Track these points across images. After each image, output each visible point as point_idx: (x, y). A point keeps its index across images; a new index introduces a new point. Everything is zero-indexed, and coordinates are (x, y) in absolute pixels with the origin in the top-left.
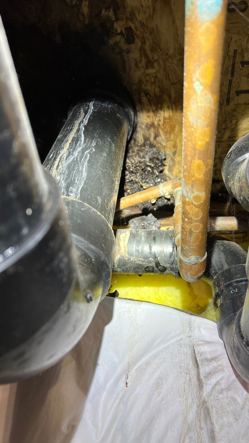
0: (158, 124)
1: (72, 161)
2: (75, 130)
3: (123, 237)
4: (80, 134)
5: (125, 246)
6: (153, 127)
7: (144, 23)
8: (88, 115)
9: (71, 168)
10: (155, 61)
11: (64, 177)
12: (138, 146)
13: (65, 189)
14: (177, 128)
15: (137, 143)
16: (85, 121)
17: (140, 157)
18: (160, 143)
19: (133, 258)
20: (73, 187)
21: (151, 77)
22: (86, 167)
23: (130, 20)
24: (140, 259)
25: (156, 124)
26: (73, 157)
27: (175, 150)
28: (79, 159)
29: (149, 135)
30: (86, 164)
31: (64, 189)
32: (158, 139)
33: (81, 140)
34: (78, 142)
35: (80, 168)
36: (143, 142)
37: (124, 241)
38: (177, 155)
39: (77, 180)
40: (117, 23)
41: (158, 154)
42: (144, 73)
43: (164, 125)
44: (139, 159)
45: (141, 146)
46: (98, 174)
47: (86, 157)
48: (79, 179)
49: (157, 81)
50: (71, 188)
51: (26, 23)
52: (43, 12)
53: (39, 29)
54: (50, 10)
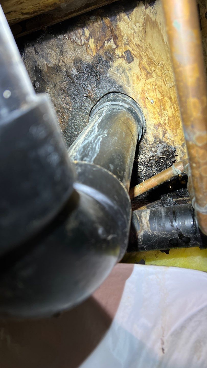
0: (164, 123)
2: (91, 127)
3: (144, 215)
4: (94, 128)
5: (147, 222)
6: (160, 126)
7: (139, 45)
8: (101, 118)
9: (86, 147)
10: (152, 72)
11: (80, 153)
12: (149, 144)
15: (148, 142)
16: (99, 121)
17: (152, 152)
18: (169, 139)
19: (157, 232)
20: (87, 158)
21: (152, 85)
22: (99, 146)
23: (128, 44)
24: (163, 232)
25: (162, 123)
26: (87, 141)
27: (183, 142)
28: (93, 141)
29: (158, 133)
30: (99, 143)
32: (166, 135)
33: (95, 131)
34: (92, 132)
35: (94, 146)
36: (154, 140)
37: (146, 218)
38: (185, 146)
39: (90, 154)
40: (118, 49)
41: (168, 147)
42: (146, 83)
43: (170, 123)
49: (157, 87)
50: (85, 158)
51: (50, 66)
52: (61, 54)
53: (60, 67)
54: (66, 51)
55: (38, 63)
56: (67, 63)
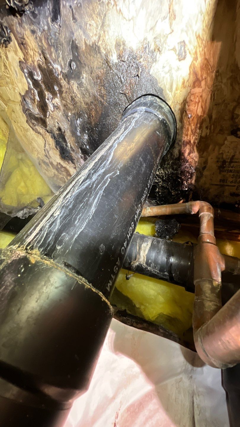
0: (194, 142)
1: (86, 188)
2: (107, 147)
3: (144, 247)
4: (110, 152)
5: (144, 256)
6: (189, 144)
8: (126, 132)
9: (80, 198)
10: (202, 80)
11: (64, 213)
12: (173, 159)
13: (54, 237)
14: (211, 147)
15: (172, 157)
16: (121, 138)
17: (173, 169)
18: (193, 158)
19: (150, 268)
20: (67, 233)
21: (196, 96)
22: (99, 198)
23: (186, 31)
24: (156, 271)
25: (192, 142)
26: (89, 182)
27: (205, 165)
28: (95, 185)
29: (184, 151)
30: (101, 192)
31: (53, 235)
32: (191, 155)
33: (108, 160)
34: (103, 162)
35: (91, 199)
36: (178, 156)
37: (145, 251)
38: (206, 170)
39: (78, 220)
40: (171, 36)
41: (189, 168)
42: (190, 92)
43: (200, 143)
44: (172, 171)
45: (176, 159)
46: (112, 207)
47: (105, 183)
48: (82, 217)
49: (201, 100)
50: (64, 234)
51: (88, 42)
52: (103, 28)
53: (99, 47)
54: (109, 25)
55: (75, 35)
56: (108, 44)
